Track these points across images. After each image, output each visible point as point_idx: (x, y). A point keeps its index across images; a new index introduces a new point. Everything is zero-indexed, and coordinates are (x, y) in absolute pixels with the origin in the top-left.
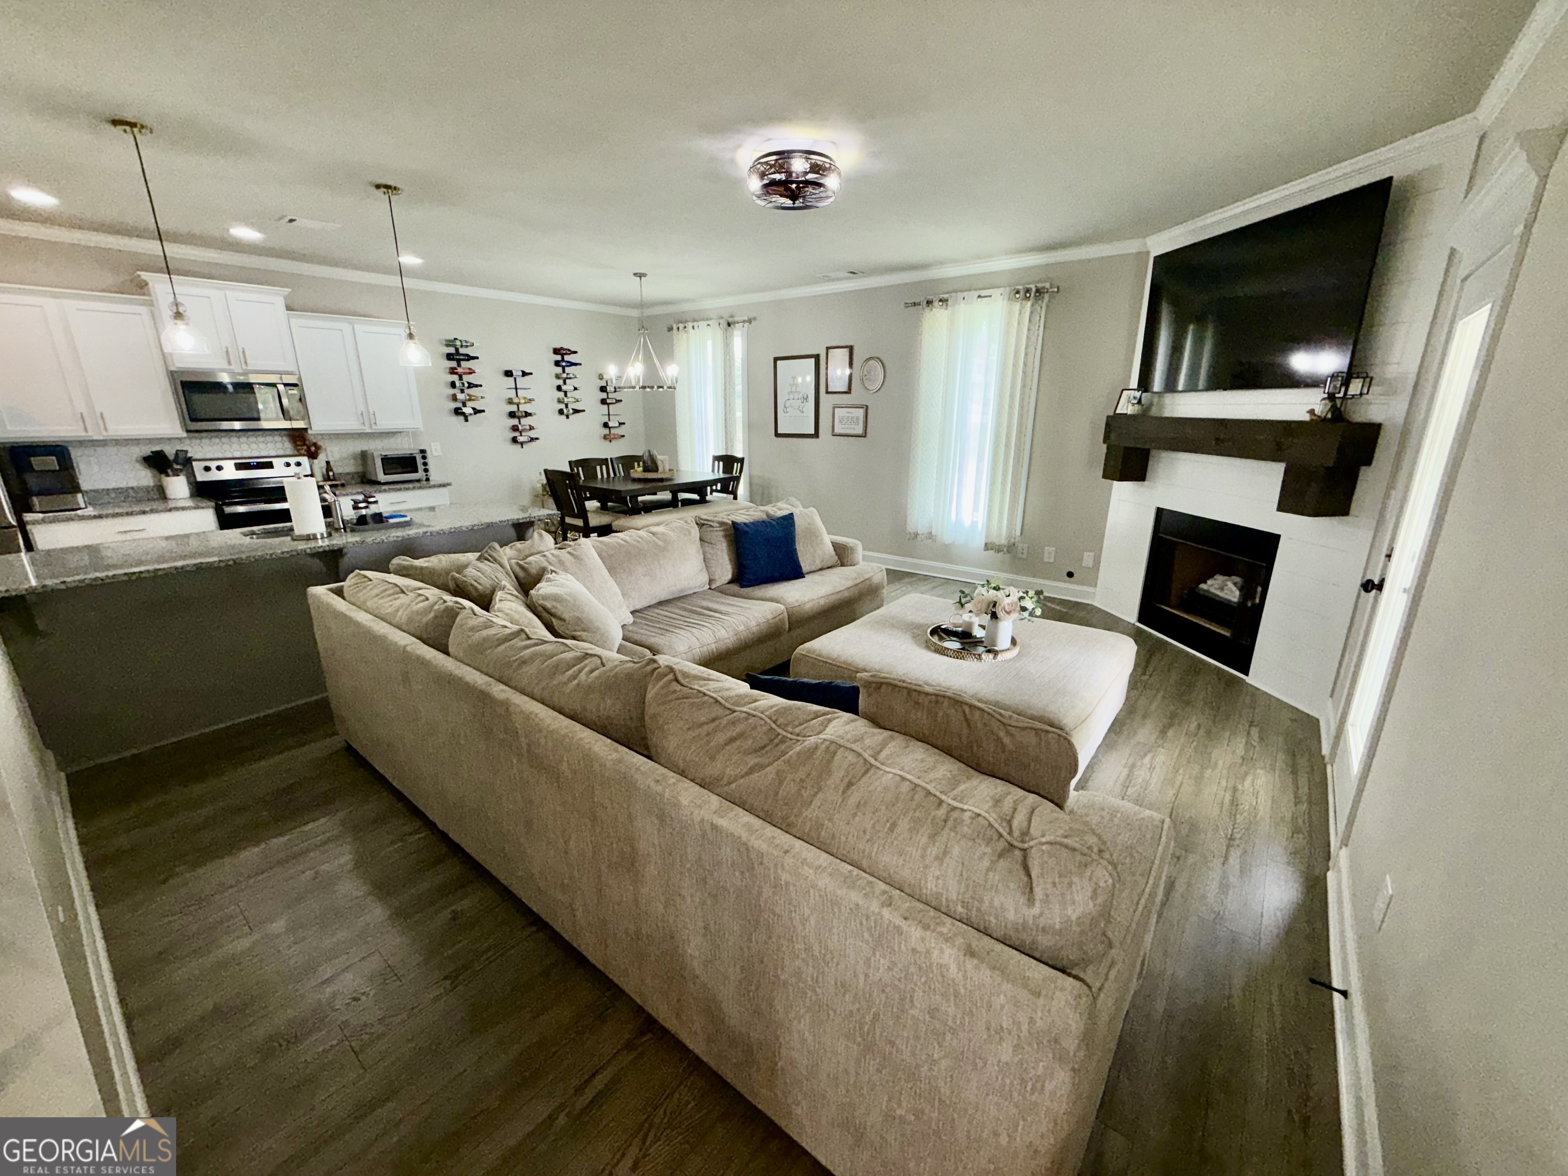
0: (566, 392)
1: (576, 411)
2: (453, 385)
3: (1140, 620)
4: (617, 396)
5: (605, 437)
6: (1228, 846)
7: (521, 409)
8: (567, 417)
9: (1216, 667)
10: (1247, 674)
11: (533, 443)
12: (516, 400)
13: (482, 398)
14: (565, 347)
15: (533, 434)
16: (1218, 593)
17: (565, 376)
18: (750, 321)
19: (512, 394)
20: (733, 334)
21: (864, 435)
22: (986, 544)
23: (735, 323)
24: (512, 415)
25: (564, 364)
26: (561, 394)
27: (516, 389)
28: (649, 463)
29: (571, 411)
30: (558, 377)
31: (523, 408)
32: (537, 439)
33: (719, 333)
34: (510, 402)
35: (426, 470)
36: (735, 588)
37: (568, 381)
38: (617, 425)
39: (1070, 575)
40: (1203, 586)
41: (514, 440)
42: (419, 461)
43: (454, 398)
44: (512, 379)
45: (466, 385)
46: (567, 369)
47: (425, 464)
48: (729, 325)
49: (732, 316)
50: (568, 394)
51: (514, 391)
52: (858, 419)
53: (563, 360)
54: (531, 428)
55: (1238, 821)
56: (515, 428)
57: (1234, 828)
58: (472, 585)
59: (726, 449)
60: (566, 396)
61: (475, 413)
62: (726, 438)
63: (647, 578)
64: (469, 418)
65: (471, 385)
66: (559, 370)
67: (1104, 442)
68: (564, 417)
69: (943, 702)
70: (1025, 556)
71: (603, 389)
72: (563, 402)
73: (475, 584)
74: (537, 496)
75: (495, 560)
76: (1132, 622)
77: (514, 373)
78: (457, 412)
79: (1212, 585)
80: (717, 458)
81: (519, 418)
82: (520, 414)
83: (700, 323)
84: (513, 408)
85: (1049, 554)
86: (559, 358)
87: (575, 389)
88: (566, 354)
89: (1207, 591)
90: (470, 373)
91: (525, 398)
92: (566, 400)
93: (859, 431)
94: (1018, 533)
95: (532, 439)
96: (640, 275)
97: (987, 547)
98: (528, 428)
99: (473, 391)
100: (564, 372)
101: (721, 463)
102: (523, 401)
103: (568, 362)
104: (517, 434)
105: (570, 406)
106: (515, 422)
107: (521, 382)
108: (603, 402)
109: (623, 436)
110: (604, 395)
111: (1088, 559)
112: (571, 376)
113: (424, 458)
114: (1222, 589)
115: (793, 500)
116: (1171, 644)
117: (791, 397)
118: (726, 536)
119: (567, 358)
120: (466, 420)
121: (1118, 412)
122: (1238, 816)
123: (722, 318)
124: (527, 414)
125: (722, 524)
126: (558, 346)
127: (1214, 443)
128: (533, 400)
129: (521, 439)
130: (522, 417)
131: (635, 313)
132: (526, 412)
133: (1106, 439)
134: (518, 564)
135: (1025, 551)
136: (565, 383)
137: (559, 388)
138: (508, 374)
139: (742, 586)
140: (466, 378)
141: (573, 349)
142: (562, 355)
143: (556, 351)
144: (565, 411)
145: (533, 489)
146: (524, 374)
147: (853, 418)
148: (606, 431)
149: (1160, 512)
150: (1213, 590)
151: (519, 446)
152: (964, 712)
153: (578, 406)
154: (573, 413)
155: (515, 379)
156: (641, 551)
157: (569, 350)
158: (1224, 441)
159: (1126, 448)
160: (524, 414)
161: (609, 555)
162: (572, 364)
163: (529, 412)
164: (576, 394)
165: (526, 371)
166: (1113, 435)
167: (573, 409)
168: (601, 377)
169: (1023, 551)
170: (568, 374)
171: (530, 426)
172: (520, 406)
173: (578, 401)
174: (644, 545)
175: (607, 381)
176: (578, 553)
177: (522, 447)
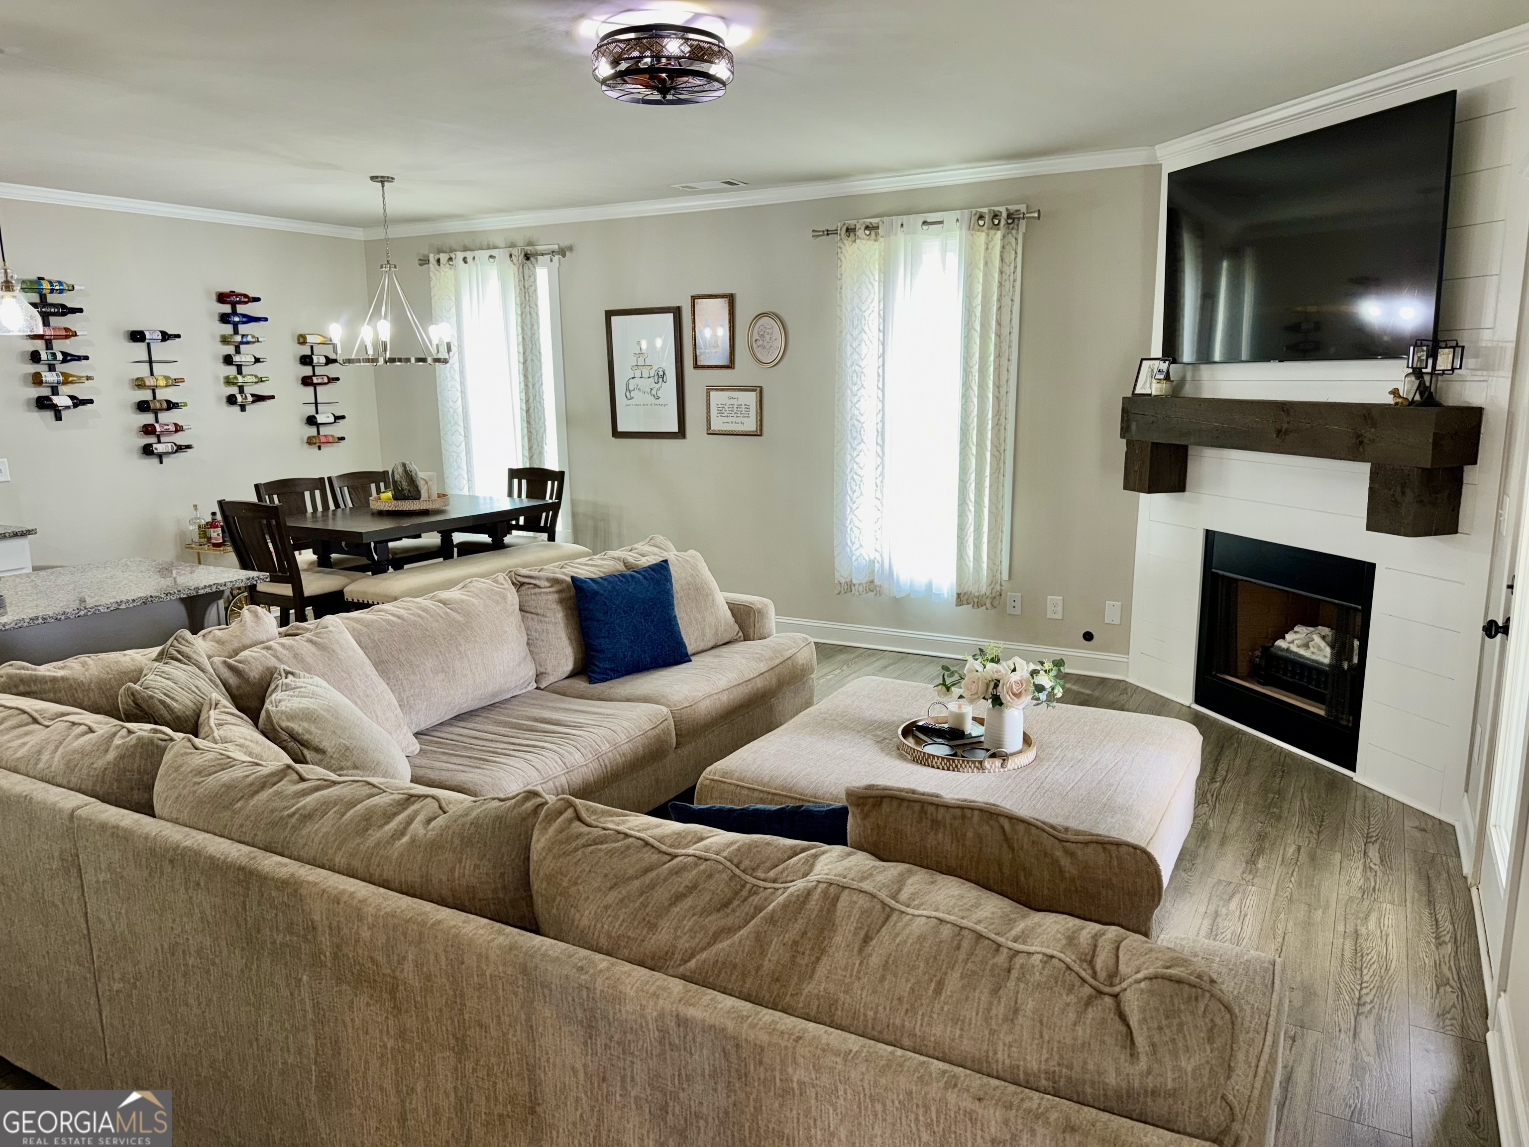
0: (239, 368)
1: (258, 398)
2: (35, 357)
3: (1198, 701)
4: (332, 371)
5: (310, 441)
6: (1357, 1015)
7: (158, 397)
8: (243, 408)
9: (1314, 762)
10: (1353, 769)
11: (181, 455)
12: (150, 382)
13: (89, 378)
14: (238, 290)
15: (180, 439)
16: (1302, 652)
17: (238, 338)
18: (562, 252)
19: (143, 371)
20: (534, 274)
21: (760, 433)
22: (959, 595)
23: (536, 254)
24: (142, 407)
25: (237, 319)
26: (232, 371)
27: (150, 362)
28: (405, 484)
29: (250, 399)
30: (225, 340)
31: (162, 394)
32: (189, 447)
33: (512, 271)
34: (140, 384)
36: (581, 684)
37: (242, 347)
38: (332, 419)
39: (1088, 636)
40: (1280, 643)
41: (147, 451)
43: (37, 379)
44: (142, 346)
45: (60, 357)
46: (242, 329)
48: (527, 257)
49: (530, 244)
50: (245, 370)
51: (147, 365)
52: (747, 407)
53: (234, 313)
54: (178, 429)
55: (1366, 978)
56: (148, 430)
57: (1361, 989)
58: (162, 702)
59: (531, 458)
60: (240, 372)
61: (75, 406)
63: (441, 676)
64: (64, 414)
65: (71, 357)
66: (228, 329)
67: (1122, 436)
68: (237, 409)
69: (972, 816)
70: (1018, 611)
71: (306, 360)
72: (234, 384)
73: (168, 700)
74: (189, 546)
75: (188, 658)
76: (1188, 704)
77: (148, 336)
78: (42, 403)
79: (1292, 642)
80: (514, 474)
81: (156, 412)
82: (158, 406)
83: (477, 253)
84: (146, 395)
85: (1054, 605)
86: (227, 309)
87: (257, 360)
88: (240, 302)
89: (1288, 650)
90: (68, 337)
91: (167, 378)
92: (240, 379)
93: (750, 425)
94: (1005, 576)
95: (180, 448)
96: (382, 180)
97: (961, 599)
98: (172, 428)
99: (72, 368)
100: (236, 332)
101: (524, 482)
102: (162, 383)
103: (244, 316)
104: (152, 440)
105: (248, 390)
106: (148, 418)
107: (160, 351)
108: (306, 381)
109: (343, 439)
110: (307, 371)
111: (1112, 612)
112: (250, 339)
114: (1306, 646)
115: (660, 539)
116: (1244, 733)
117: (638, 374)
118: (561, 601)
119: (241, 309)
120: (59, 418)
121: (1138, 391)
122: (1365, 971)
123: (513, 245)
124: (171, 406)
125: (555, 581)
126: (226, 289)
127: (1274, 436)
128: (182, 380)
129: (160, 448)
130: (161, 410)
132: (168, 402)
133: (1125, 431)
134: (225, 662)
135: (1018, 604)
136: (238, 351)
137: (228, 360)
138: (137, 336)
139: (592, 681)
140: (60, 346)
141: (251, 295)
142: (234, 305)
143: (222, 298)
144: (239, 399)
145: (182, 535)
146: (166, 337)
147: (739, 406)
148: (313, 431)
149: (1210, 536)
150: (1294, 648)
151: (156, 461)
152: (1002, 828)
153: (261, 390)
154: (253, 402)
155: (149, 345)
156: (427, 633)
157: (246, 296)
158: (1287, 432)
159: (1155, 445)
160: (165, 405)
161: (374, 641)
162: (250, 319)
163: (174, 401)
164: (259, 369)
165: (170, 333)
166: (1134, 426)
167: (253, 395)
168: (301, 340)
169: (1014, 604)
170: (243, 336)
171: (176, 425)
172: (157, 391)
173: (261, 381)
174: (435, 624)
175: (312, 347)
176: (325, 640)
177: (161, 462)
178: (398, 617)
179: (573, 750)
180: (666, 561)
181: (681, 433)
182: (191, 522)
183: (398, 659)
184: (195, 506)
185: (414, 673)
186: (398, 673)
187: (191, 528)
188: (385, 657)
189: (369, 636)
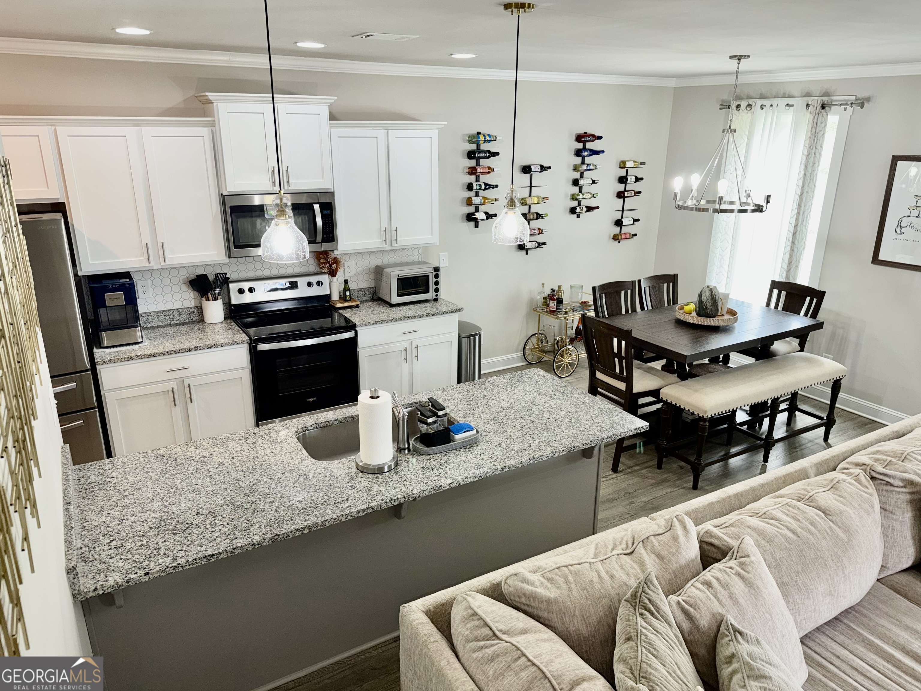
0: (581, 188)
1: (589, 209)
2: (470, 187)
4: (637, 187)
5: (615, 238)
7: (532, 210)
8: (578, 216)
11: (539, 249)
12: (529, 200)
13: (496, 200)
14: (590, 132)
15: (540, 238)
17: (584, 167)
18: (861, 103)
19: (526, 193)
20: (826, 121)
23: (831, 105)
25: (585, 153)
26: (576, 189)
27: (531, 187)
29: (585, 209)
30: (576, 169)
31: (534, 209)
32: (544, 244)
33: (807, 117)
34: (523, 202)
35: (437, 290)
37: (585, 173)
38: (632, 222)
41: (521, 246)
42: (432, 280)
43: (469, 202)
44: (528, 176)
45: (483, 187)
46: (588, 160)
47: (437, 283)
48: (823, 107)
49: (826, 94)
50: (584, 190)
53: (584, 149)
54: (540, 232)
60: (580, 191)
61: (487, 218)
62: (791, 256)
64: (480, 223)
65: (489, 187)
66: (579, 160)
68: (575, 217)
71: (623, 180)
72: (576, 199)
74: (535, 310)
77: (532, 169)
78: (470, 217)
80: (774, 285)
81: (529, 220)
82: (532, 216)
83: (775, 102)
84: (527, 210)
86: (580, 146)
87: (593, 182)
88: (589, 141)
90: (489, 172)
91: (538, 198)
92: (580, 196)
95: (539, 245)
96: (739, 58)
99: (490, 194)
100: (583, 163)
101: (783, 293)
102: (535, 200)
103: (591, 150)
105: (584, 203)
107: (538, 178)
108: (620, 195)
109: (635, 235)
110: (621, 187)
112: (591, 167)
113: (437, 276)
117: (914, 213)
119: (589, 145)
120: (477, 226)
124: (539, 216)
126: (581, 132)
128: (547, 198)
129: (529, 245)
130: (533, 219)
131: (672, 83)
132: (537, 214)
136: (582, 176)
137: (576, 182)
138: (526, 169)
140: (484, 179)
141: (597, 134)
142: (584, 143)
143: (579, 138)
144: (577, 209)
145: (531, 301)
146: (543, 168)
148: (617, 230)
151: (524, 253)
153: (592, 203)
154: (586, 211)
155: (531, 175)
157: (594, 136)
160: (535, 216)
161: (776, 560)
162: (594, 152)
163: (540, 213)
164: (593, 189)
165: (545, 165)
167: (586, 207)
168: (622, 165)
170: (588, 165)
171: (539, 229)
172: (532, 206)
173: (593, 196)
175: (627, 170)
176: (750, 575)
177: (527, 254)
178: (793, 532)
182: (539, 294)
183: (796, 582)
184: (543, 284)
185: (809, 598)
186: (796, 597)
187: (538, 297)
188: (786, 579)
189: (771, 554)
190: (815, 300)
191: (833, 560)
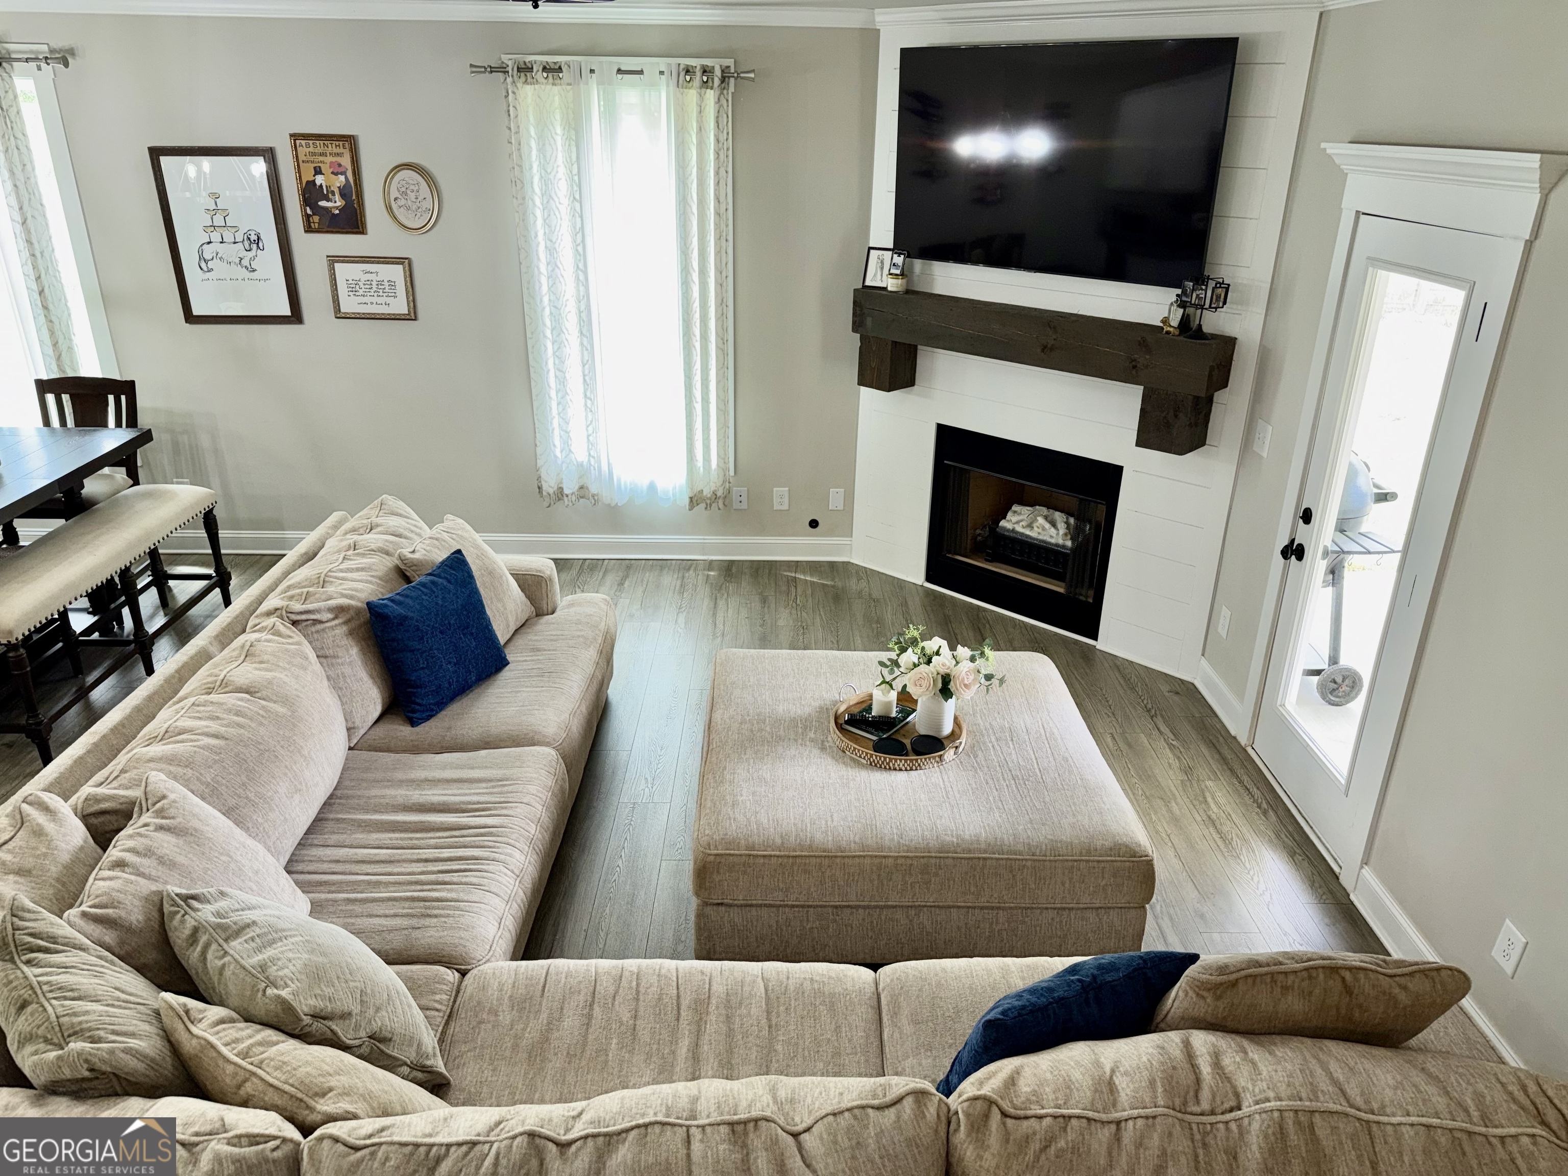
3: (929, 579)
9: (1056, 634)
10: (1096, 639)
16: (1028, 532)
21: (412, 316)
22: (691, 498)
36: (403, 731)
39: (814, 524)
40: (1003, 523)
52: (392, 284)
62: (52, 332)
67: (855, 330)
70: (744, 506)
76: (920, 584)
79: (1018, 522)
80: (40, 386)
85: (780, 497)
89: (1013, 531)
93: (400, 306)
94: (732, 473)
97: (694, 501)
101: (66, 398)
111: (836, 499)
114: (1030, 526)
116: (985, 610)
118: (351, 633)
121: (868, 283)
125: (339, 611)
127: (1039, 350)
133: (858, 325)
135: (744, 498)
139: (413, 723)
147: (380, 283)
149: (942, 430)
150: (1019, 529)
156: (262, 747)
158: (1052, 349)
159: (895, 343)
161: (208, 784)
166: (869, 321)
169: (740, 499)
174: (262, 730)
176: (178, 820)
178: (216, 736)
179: (509, 849)
180: (459, 552)
181: (296, 316)
183: (247, 798)
185: (272, 810)
186: (255, 817)
188: (232, 802)
189: (198, 779)
190: (123, 398)
191: (282, 747)
